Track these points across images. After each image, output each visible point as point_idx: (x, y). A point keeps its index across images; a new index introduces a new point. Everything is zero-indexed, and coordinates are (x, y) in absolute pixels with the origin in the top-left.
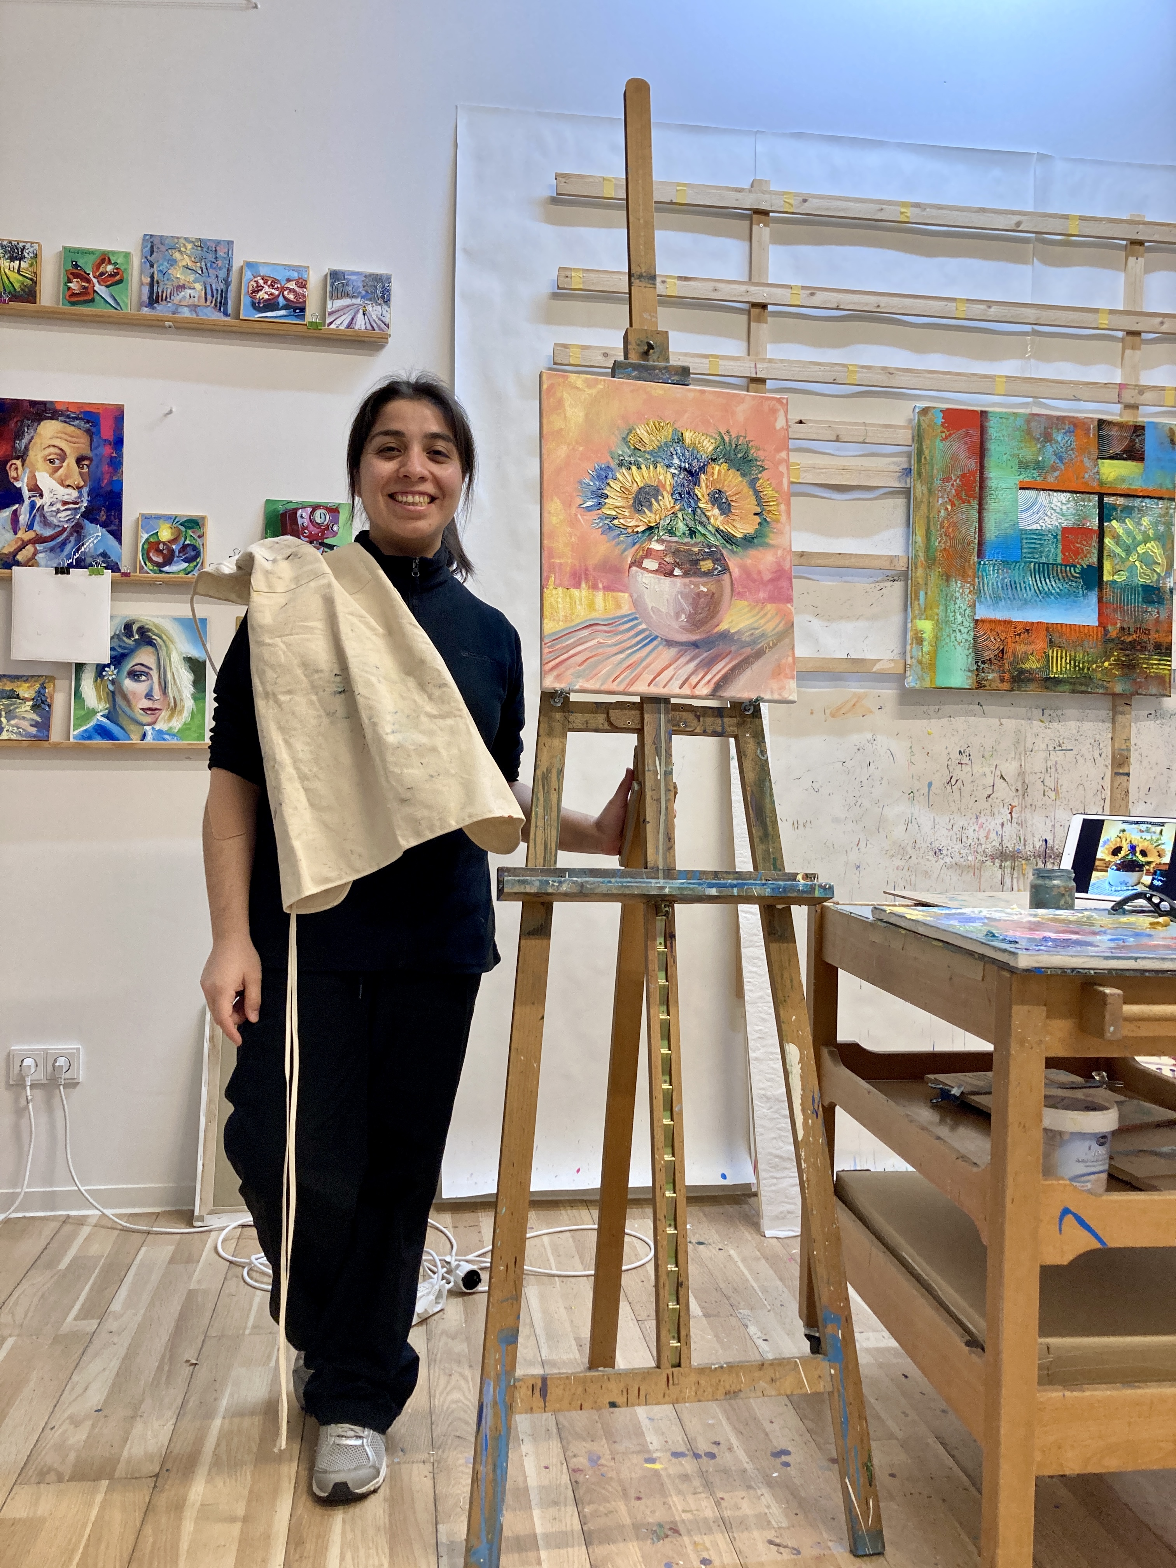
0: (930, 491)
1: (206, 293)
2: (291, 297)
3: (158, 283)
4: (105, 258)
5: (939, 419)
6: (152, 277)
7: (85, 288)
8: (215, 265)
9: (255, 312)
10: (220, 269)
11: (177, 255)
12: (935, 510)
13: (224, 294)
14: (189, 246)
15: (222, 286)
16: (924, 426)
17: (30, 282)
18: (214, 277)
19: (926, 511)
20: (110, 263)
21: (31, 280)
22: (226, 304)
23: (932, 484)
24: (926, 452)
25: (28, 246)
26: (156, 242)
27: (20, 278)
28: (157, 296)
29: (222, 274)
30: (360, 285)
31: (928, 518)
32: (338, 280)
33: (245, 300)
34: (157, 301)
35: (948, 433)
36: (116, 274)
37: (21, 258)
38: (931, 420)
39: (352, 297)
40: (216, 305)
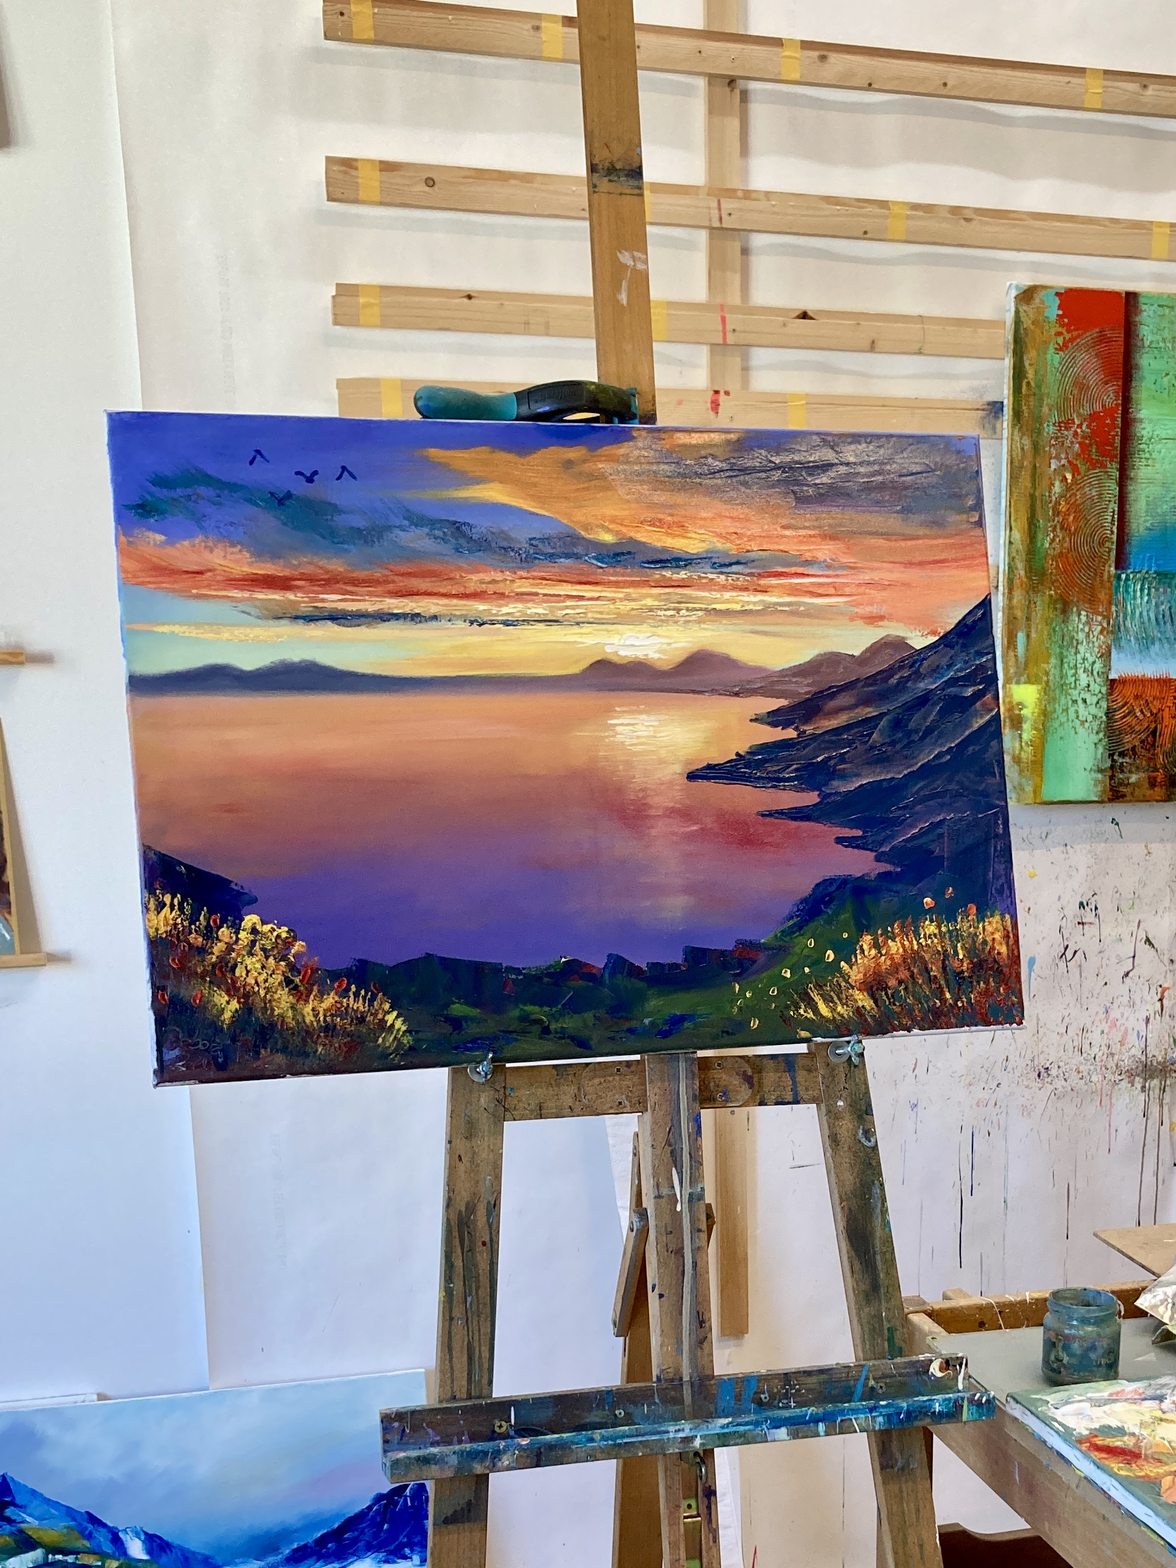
0: (1036, 447)
5: (1053, 310)
12: (1045, 483)
16: (1027, 323)
19: (1029, 485)
23: (1039, 432)
24: (1030, 374)
31: (1032, 496)
35: (1068, 336)
38: (1039, 311)
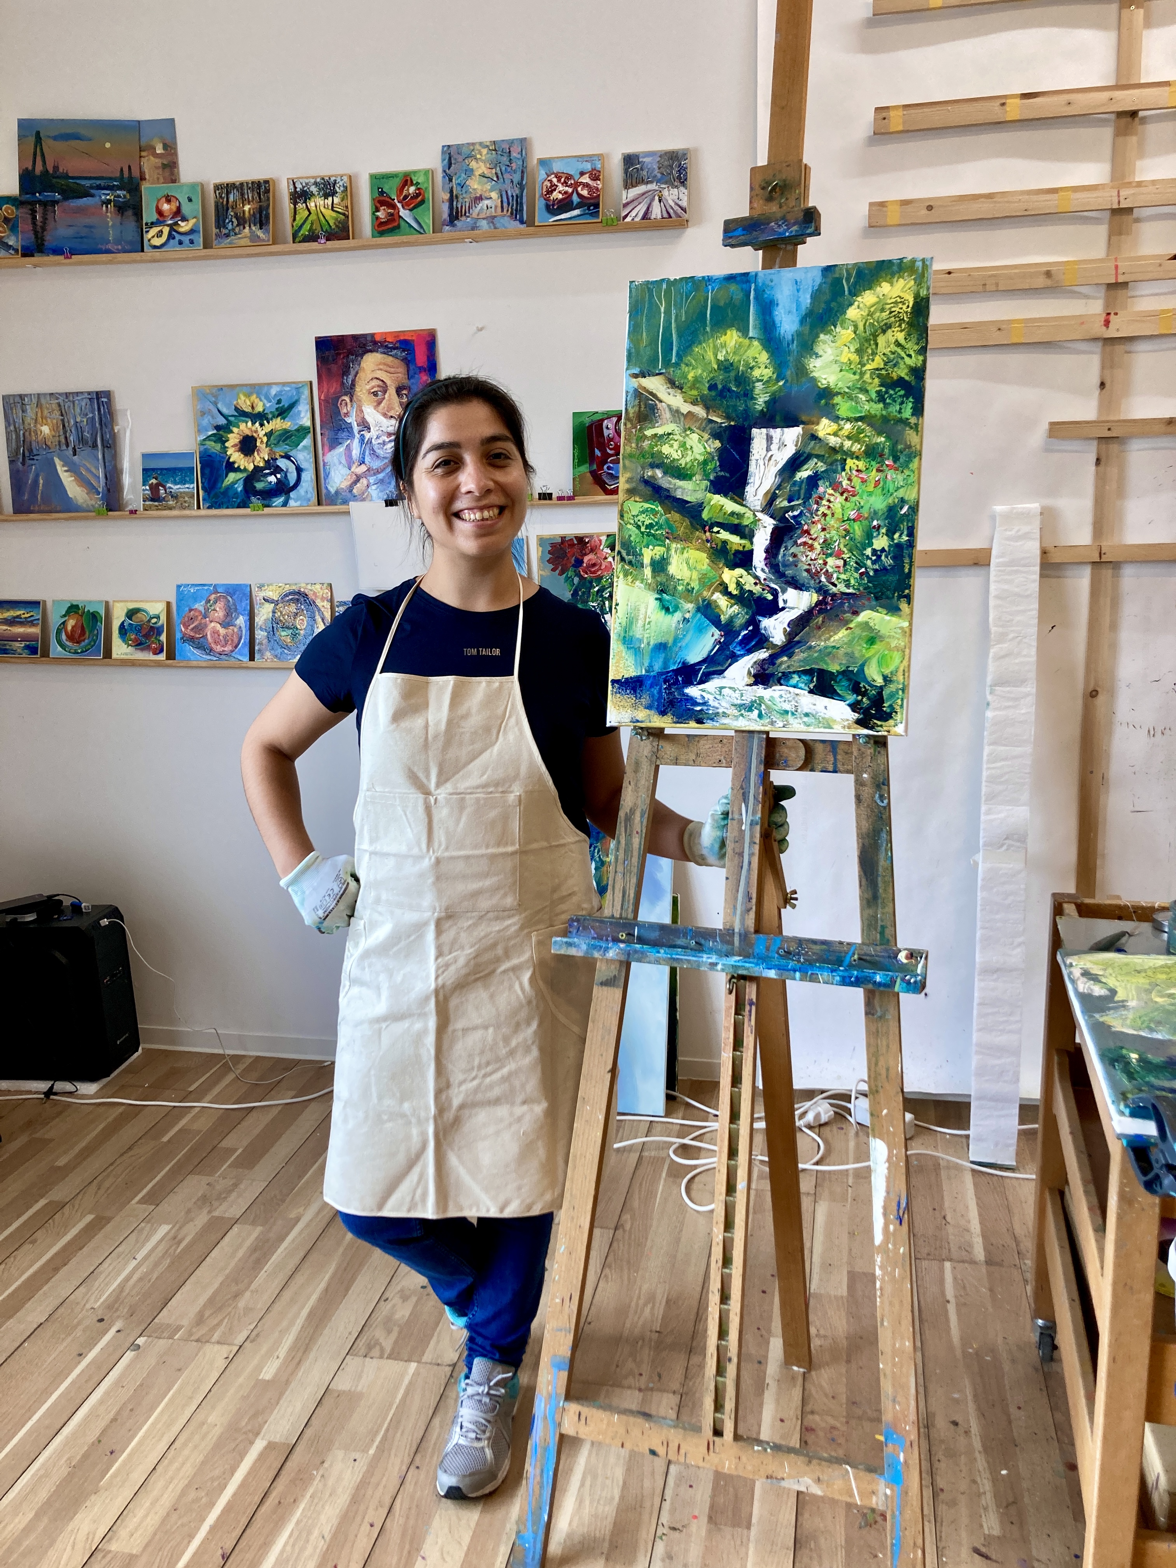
1: (502, 202)
2: (585, 193)
3: (457, 197)
4: (407, 180)
6: (451, 192)
7: (392, 215)
8: (509, 169)
9: (548, 215)
10: (515, 172)
11: (473, 165)
13: (519, 198)
14: (485, 151)
15: (517, 191)
17: (342, 217)
18: (508, 181)
20: (412, 184)
21: (344, 214)
22: (522, 210)
25: (338, 180)
26: (453, 151)
27: (334, 214)
28: (457, 213)
29: (517, 178)
30: (656, 167)
32: (632, 165)
33: (540, 204)
34: (457, 218)
36: (418, 195)
37: (333, 193)
39: (648, 183)
40: (512, 213)
